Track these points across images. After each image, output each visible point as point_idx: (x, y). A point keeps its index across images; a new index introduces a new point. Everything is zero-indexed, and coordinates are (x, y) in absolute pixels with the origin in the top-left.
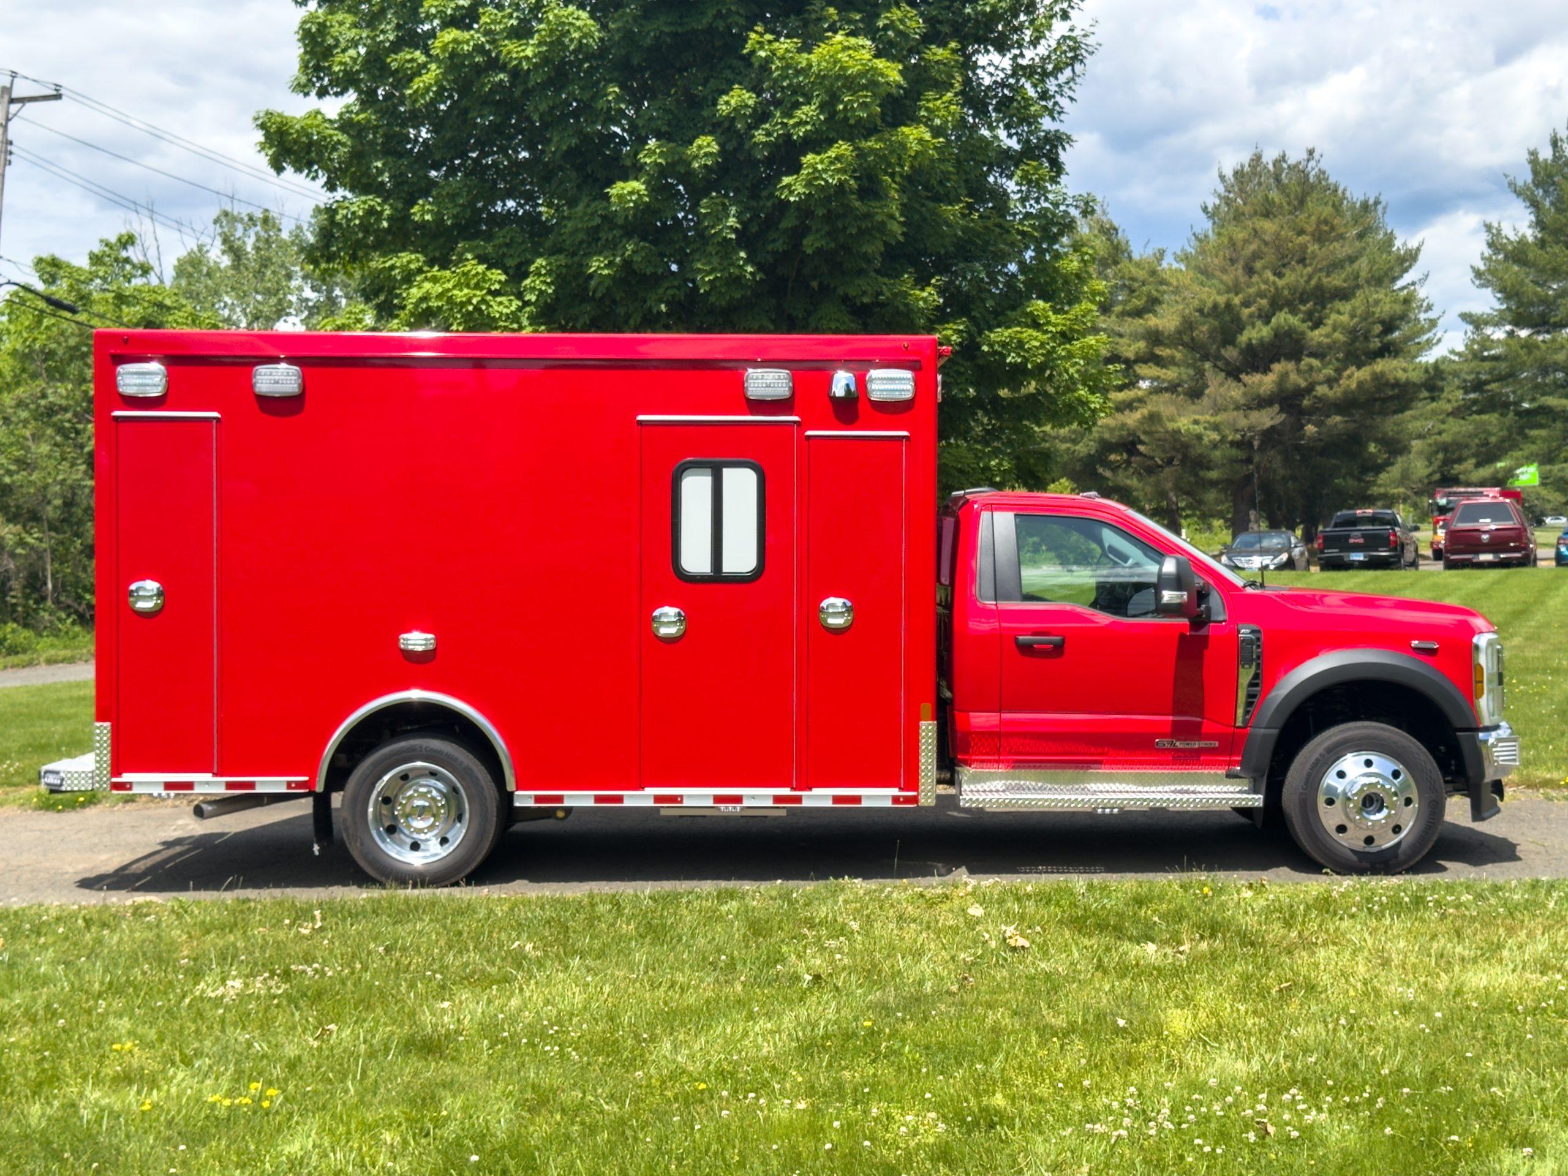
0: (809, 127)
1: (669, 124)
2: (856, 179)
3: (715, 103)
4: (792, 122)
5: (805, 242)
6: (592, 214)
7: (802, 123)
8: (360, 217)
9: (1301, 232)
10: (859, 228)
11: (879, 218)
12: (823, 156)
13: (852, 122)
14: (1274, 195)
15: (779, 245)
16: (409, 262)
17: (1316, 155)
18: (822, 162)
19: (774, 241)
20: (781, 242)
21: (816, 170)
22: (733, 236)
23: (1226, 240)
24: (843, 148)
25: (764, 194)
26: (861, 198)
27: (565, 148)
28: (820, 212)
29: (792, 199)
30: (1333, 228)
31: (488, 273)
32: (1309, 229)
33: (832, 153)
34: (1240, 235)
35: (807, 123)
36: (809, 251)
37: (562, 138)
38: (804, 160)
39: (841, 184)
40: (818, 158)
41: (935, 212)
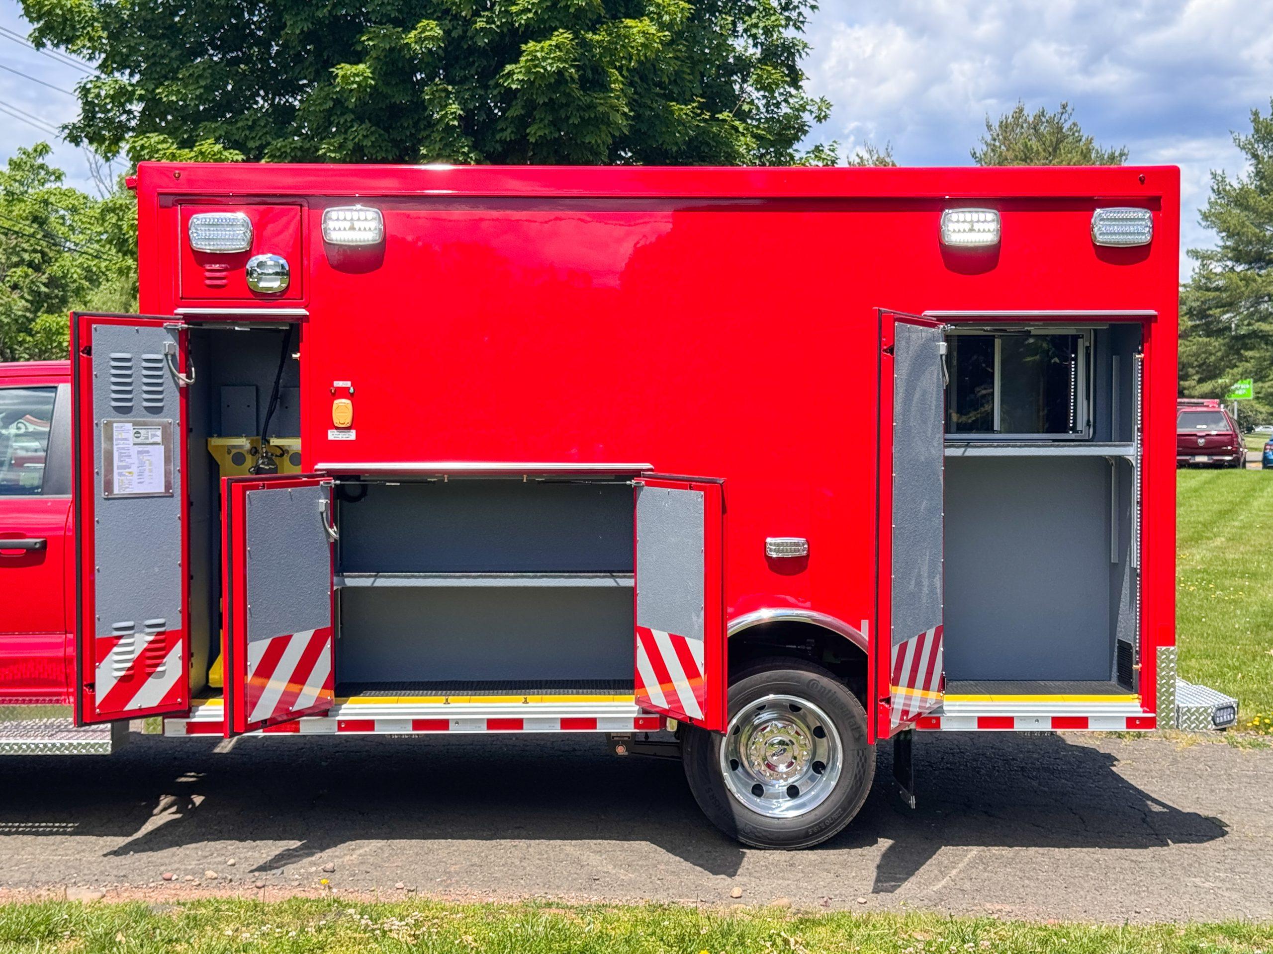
0: (530, 15)
1: (400, 11)
2: (576, 67)
4: (514, 9)
5: (529, 131)
7: (525, 10)
10: (583, 118)
11: (601, 109)
12: (544, 44)
13: (572, 10)
14: (1034, 144)
15: (508, 135)
17: (1069, 109)
18: (541, 49)
19: (502, 130)
20: (509, 131)
21: (536, 58)
22: (456, 123)
24: (562, 36)
25: (492, 83)
26: (583, 87)
28: (542, 100)
29: (514, 87)
31: (226, 153)
33: (554, 41)
36: (533, 140)
39: (560, 72)
40: (539, 46)
41: (667, 109)
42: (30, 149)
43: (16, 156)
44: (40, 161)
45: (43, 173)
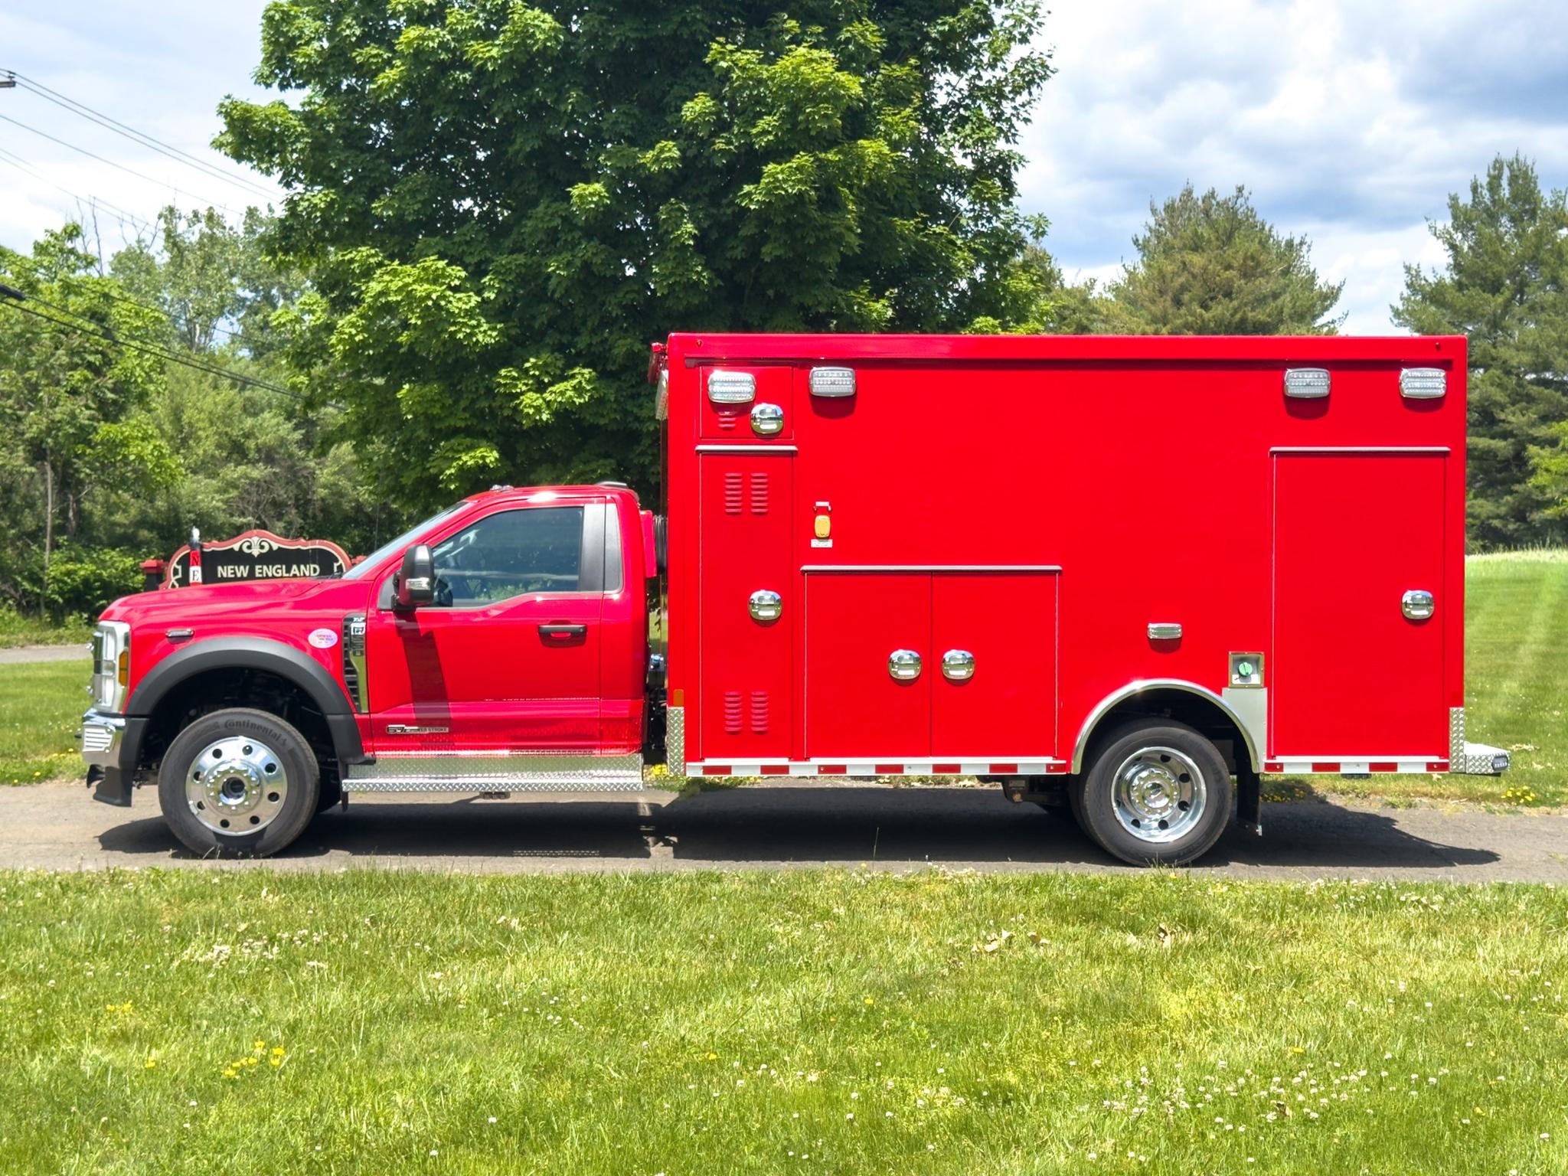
0: (771, 138)
1: (632, 128)
2: (816, 189)
3: (679, 109)
4: (754, 131)
5: (764, 250)
6: (552, 215)
7: (765, 132)
8: (322, 210)
9: (1228, 267)
10: (818, 238)
11: (837, 229)
12: (784, 166)
13: (813, 133)
14: (1205, 231)
15: (738, 253)
16: (368, 256)
17: (1245, 192)
18: (782, 172)
19: (733, 248)
20: (739, 249)
21: (777, 180)
22: (691, 242)
23: (1156, 273)
24: (803, 159)
25: (724, 201)
26: (820, 209)
27: (528, 149)
28: (779, 220)
29: (752, 207)
30: (1258, 264)
31: (449, 270)
32: (1236, 264)
33: (794, 163)
34: (1169, 268)
35: (769, 133)
36: (768, 259)
37: (526, 140)
38: (766, 169)
39: (801, 194)
40: (779, 168)
41: (891, 226)
42: (58, 230)
43: (42, 238)
44: (69, 245)
45: (72, 258)
